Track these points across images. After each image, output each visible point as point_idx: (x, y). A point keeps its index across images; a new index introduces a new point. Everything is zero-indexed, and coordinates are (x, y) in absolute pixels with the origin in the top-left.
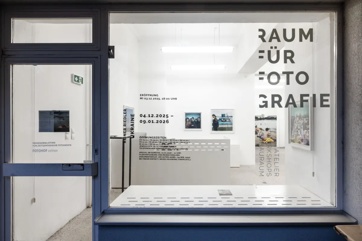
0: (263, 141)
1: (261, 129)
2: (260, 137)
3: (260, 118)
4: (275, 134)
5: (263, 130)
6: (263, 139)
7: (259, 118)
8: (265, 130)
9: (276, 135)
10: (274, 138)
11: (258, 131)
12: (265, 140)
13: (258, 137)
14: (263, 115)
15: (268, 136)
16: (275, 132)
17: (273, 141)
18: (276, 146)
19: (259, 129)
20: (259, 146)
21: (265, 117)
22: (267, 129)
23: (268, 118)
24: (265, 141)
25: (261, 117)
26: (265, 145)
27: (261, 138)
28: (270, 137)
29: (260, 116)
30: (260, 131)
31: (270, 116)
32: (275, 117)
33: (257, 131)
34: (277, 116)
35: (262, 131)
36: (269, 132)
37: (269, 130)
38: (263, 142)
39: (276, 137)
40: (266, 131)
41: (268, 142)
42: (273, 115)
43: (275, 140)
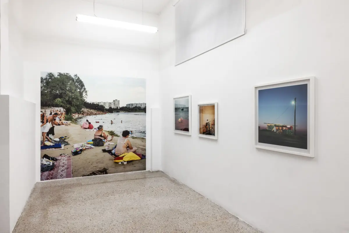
0: (117, 161)
1: (112, 134)
2: (109, 152)
3: (111, 108)
4: (143, 143)
5: (117, 136)
6: (117, 157)
7: (107, 107)
8: (121, 136)
9: (145, 146)
10: (140, 152)
11: (105, 138)
12: (122, 158)
13: (104, 151)
14: (116, 102)
15: (129, 148)
16: (144, 139)
17: (138, 158)
18: (145, 169)
19: (107, 134)
20: (106, 173)
21: (121, 107)
22: (126, 134)
23: (128, 109)
24: (121, 161)
25: (113, 107)
26: (121, 168)
27: (112, 154)
28: (133, 150)
29: (110, 103)
30: (110, 137)
31: (132, 105)
32: (143, 107)
33: (103, 138)
34: (147, 106)
35: (115, 137)
36: (129, 138)
37: (130, 135)
38: (118, 163)
39: (145, 150)
40: (124, 138)
41: (128, 162)
42: (138, 103)
43: (143, 157)
